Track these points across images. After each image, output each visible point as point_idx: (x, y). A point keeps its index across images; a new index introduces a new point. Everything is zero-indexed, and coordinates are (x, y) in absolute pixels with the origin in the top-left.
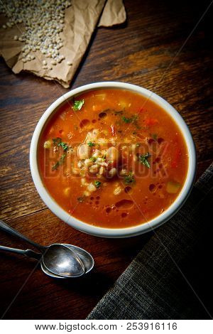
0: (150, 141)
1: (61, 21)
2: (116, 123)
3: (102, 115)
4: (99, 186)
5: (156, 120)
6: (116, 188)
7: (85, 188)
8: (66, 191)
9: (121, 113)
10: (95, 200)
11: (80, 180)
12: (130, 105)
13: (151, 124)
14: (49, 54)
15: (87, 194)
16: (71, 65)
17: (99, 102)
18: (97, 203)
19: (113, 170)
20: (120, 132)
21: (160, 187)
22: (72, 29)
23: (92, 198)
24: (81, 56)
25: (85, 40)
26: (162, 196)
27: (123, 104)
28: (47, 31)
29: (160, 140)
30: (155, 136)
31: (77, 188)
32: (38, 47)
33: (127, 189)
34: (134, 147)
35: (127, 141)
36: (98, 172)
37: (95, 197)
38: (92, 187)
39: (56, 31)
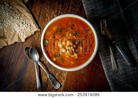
0: (72, 28)
1: (16, 15)
2: (60, 35)
3: (54, 37)
4: (76, 53)
5: (66, 22)
6: (80, 48)
7: (75, 57)
8: (72, 63)
9: (57, 31)
10: (80, 56)
11: (71, 57)
12: (56, 27)
13: (66, 25)
14: (26, 27)
15: (77, 57)
16: (34, 23)
17: (50, 36)
18: (81, 56)
19: (75, 46)
20: (63, 35)
21: (87, 35)
22: (21, 13)
23: (79, 57)
24: (33, 18)
25: (28, 13)
26: (90, 37)
27: (55, 29)
28: (17, 22)
29: (73, 25)
30: (71, 26)
31: (73, 59)
32: (20, 29)
33: (82, 45)
34: (70, 35)
35: (67, 35)
36: (72, 50)
37: (79, 56)
38: (75, 55)
39: (19, 19)
